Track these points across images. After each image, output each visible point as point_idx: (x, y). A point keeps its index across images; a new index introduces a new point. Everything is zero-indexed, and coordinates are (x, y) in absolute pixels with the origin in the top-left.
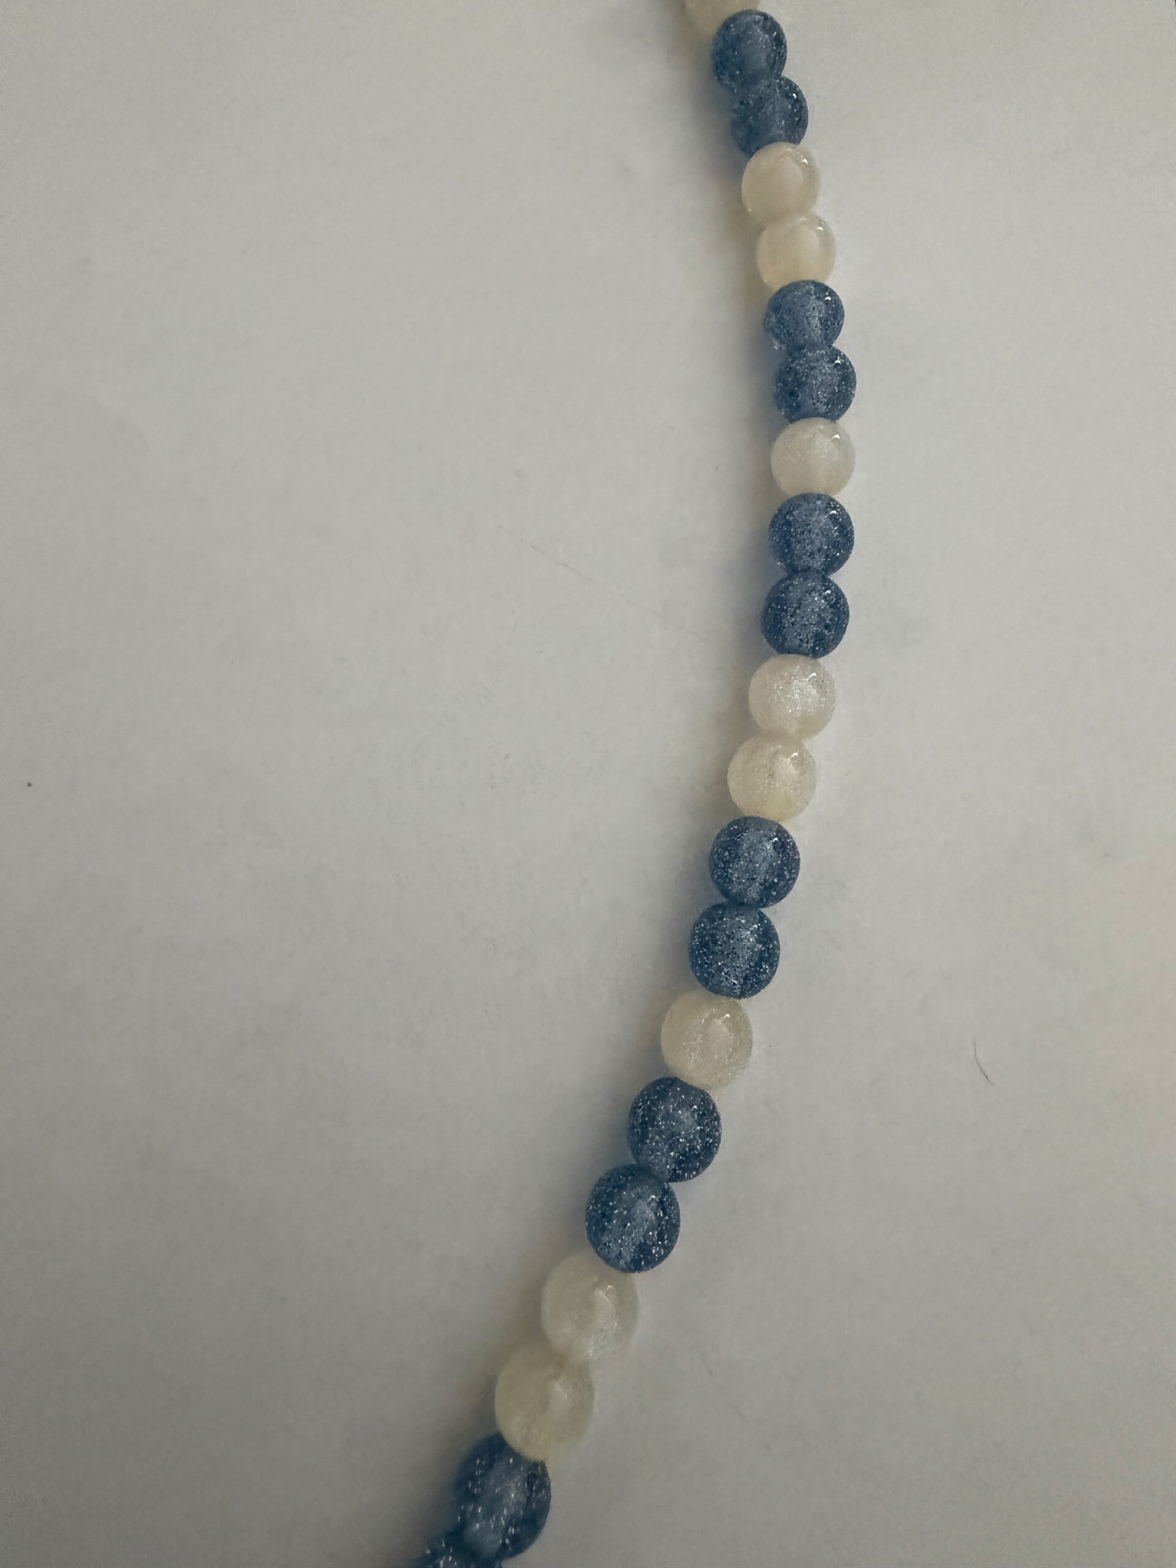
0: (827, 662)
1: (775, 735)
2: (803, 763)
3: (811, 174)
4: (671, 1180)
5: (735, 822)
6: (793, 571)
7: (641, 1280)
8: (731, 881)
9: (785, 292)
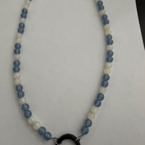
1: (108, 68)
2: (110, 70)
3: (110, 26)
4: (101, 100)
5: (105, 74)
8: (105, 79)
9: (108, 35)
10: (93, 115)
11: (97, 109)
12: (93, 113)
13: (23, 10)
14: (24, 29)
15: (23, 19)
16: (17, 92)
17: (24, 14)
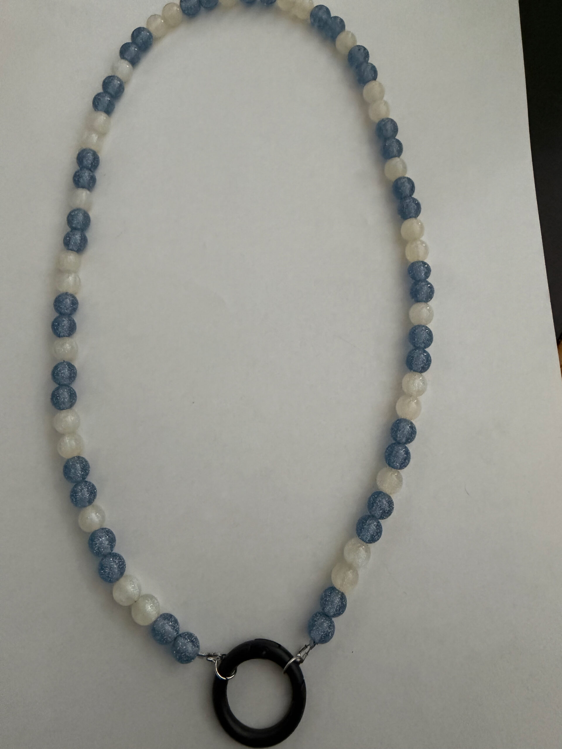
0: (424, 374)
1: (411, 396)
2: (418, 403)
3: (422, 227)
4: (380, 519)
5: (398, 420)
6: (416, 348)
7: (372, 546)
8: (397, 437)
9: (413, 264)
10: (350, 574)
11: (367, 551)
12: (350, 567)
13: (81, 157)
14: (89, 235)
15: (83, 194)
16: (71, 486)
17: (86, 175)
